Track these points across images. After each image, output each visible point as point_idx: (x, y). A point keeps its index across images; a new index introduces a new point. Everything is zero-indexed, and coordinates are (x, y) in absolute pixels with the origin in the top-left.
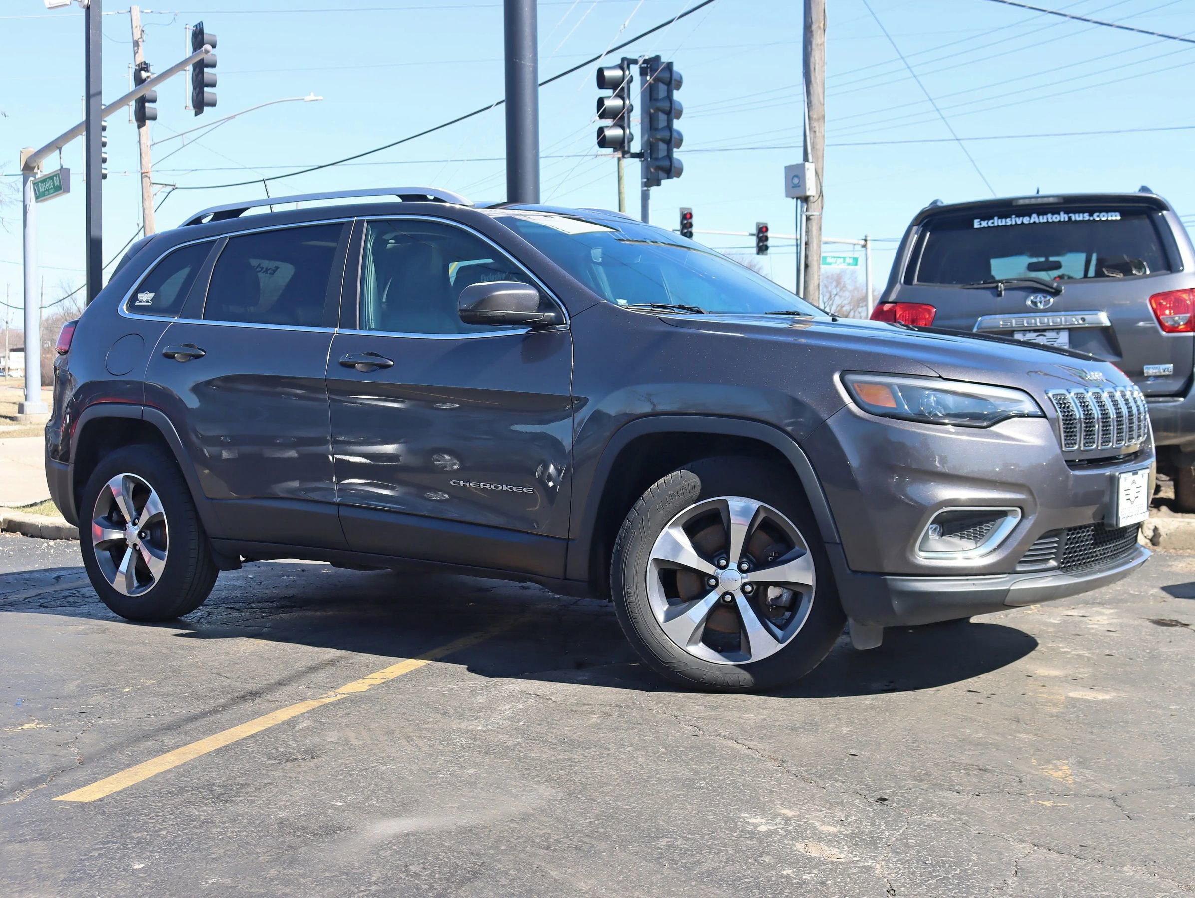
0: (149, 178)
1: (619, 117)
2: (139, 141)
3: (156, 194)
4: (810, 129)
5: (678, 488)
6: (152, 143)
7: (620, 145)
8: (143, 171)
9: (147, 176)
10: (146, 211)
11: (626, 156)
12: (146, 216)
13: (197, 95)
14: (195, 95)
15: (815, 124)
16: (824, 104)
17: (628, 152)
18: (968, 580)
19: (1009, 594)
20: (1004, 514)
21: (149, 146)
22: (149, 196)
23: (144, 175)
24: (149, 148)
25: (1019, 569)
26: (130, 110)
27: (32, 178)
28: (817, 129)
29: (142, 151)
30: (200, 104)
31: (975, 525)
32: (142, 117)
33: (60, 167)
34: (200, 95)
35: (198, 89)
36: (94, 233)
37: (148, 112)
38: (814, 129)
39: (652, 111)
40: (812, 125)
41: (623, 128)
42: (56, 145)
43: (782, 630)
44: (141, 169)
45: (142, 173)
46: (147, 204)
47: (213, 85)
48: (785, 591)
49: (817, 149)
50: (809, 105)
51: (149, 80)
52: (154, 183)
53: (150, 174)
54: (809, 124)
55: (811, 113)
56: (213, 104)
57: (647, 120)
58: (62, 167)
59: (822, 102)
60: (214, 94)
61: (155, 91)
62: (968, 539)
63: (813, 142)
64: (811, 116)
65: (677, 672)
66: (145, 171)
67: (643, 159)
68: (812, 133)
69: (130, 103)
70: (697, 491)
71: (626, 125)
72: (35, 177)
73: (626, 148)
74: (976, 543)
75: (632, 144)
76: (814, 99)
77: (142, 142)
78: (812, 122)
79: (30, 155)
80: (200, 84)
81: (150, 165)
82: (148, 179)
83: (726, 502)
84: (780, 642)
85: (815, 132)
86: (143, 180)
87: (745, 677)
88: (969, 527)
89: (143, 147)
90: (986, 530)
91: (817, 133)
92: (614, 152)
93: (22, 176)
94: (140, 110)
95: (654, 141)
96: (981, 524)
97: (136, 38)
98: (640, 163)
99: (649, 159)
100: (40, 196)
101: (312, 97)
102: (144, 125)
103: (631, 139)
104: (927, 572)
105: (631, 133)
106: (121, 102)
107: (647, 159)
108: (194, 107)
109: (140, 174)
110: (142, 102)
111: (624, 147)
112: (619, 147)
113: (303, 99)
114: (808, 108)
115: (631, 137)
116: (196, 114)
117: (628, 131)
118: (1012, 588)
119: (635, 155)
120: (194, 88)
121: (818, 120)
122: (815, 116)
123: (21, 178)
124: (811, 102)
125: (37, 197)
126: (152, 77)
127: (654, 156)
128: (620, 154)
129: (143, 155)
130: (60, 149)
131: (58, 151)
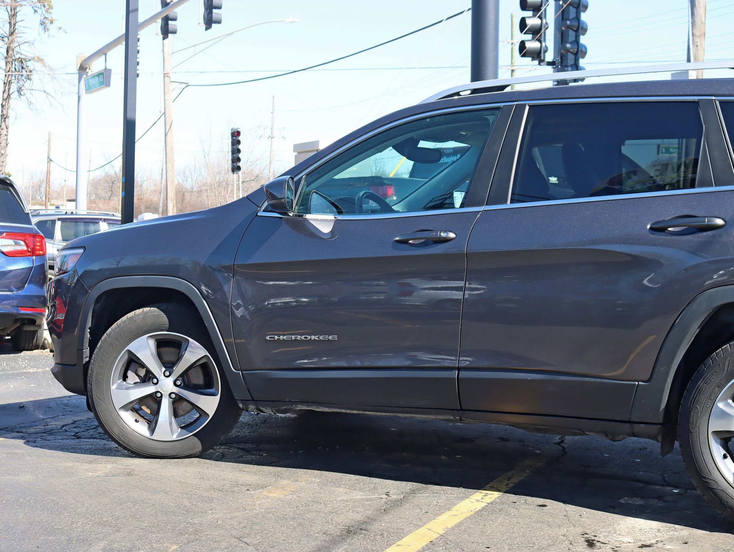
0: (170, 77)
1: (537, 32)
2: (163, 50)
3: (174, 89)
4: (693, 44)
6: (172, 52)
7: (537, 55)
8: (165, 72)
9: (168, 76)
10: (166, 102)
11: (541, 64)
12: (166, 106)
13: (208, 15)
14: (206, 14)
15: (697, 40)
16: (705, 24)
17: (543, 61)
21: (170, 54)
22: (169, 91)
23: (165, 75)
24: (170, 56)
26: (157, 25)
27: (84, 76)
28: (699, 44)
29: (165, 58)
30: (209, 21)
32: (166, 32)
33: (104, 68)
34: (210, 14)
35: (208, 10)
36: (129, 116)
37: (171, 27)
38: (696, 44)
39: (563, 28)
40: (695, 40)
41: (540, 42)
42: (103, 52)
44: (164, 70)
45: (164, 74)
46: (167, 97)
47: (219, 8)
49: (698, 60)
50: (693, 24)
51: (172, 3)
52: (173, 82)
53: (170, 75)
54: (693, 40)
55: (694, 31)
56: (219, 22)
57: (559, 36)
58: (106, 68)
59: (704, 23)
60: (220, 14)
61: (176, 12)
63: (696, 54)
64: (694, 33)
66: (167, 72)
67: (555, 67)
68: (695, 47)
69: (158, 21)
71: (542, 39)
72: (87, 76)
73: (542, 58)
75: (547, 54)
76: (697, 19)
77: (165, 51)
78: (695, 38)
79: (83, 59)
80: (210, 6)
81: (170, 68)
82: (168, 78)
85: (697, 46)
86: (165, 79)
89: (166, 54)
91: (699, 47)
92: (532, 60)
93: (78, 75)
94: (165, 26)
95: (564, 52)
98: (552, 69)
99: (560, 67)
100: (89, 89)
101: (291, 19)
102: (167, 37)
103: (546, 51)
105: (546, 46)
106: (151, 20)
107: (558, 67)
108: (206, 24)
109: (163, 74)
110: (166, 20)
111: (540, 57)
112: (536, 57)
113: (284, 21)
114: (692, 26)
115: (545, 49)
116: (207, 29)
117: (544, 44)
119: (549, 64)
120: (206, 10)
121: (700, 36)
122: (697, 33)
123: (77, 76)
124: (695, 22)
125: (86, 90)
127: (564, 64)
128: (536, 62)
129: (165, 60)
130: (106, 55)
131: (104, 56)
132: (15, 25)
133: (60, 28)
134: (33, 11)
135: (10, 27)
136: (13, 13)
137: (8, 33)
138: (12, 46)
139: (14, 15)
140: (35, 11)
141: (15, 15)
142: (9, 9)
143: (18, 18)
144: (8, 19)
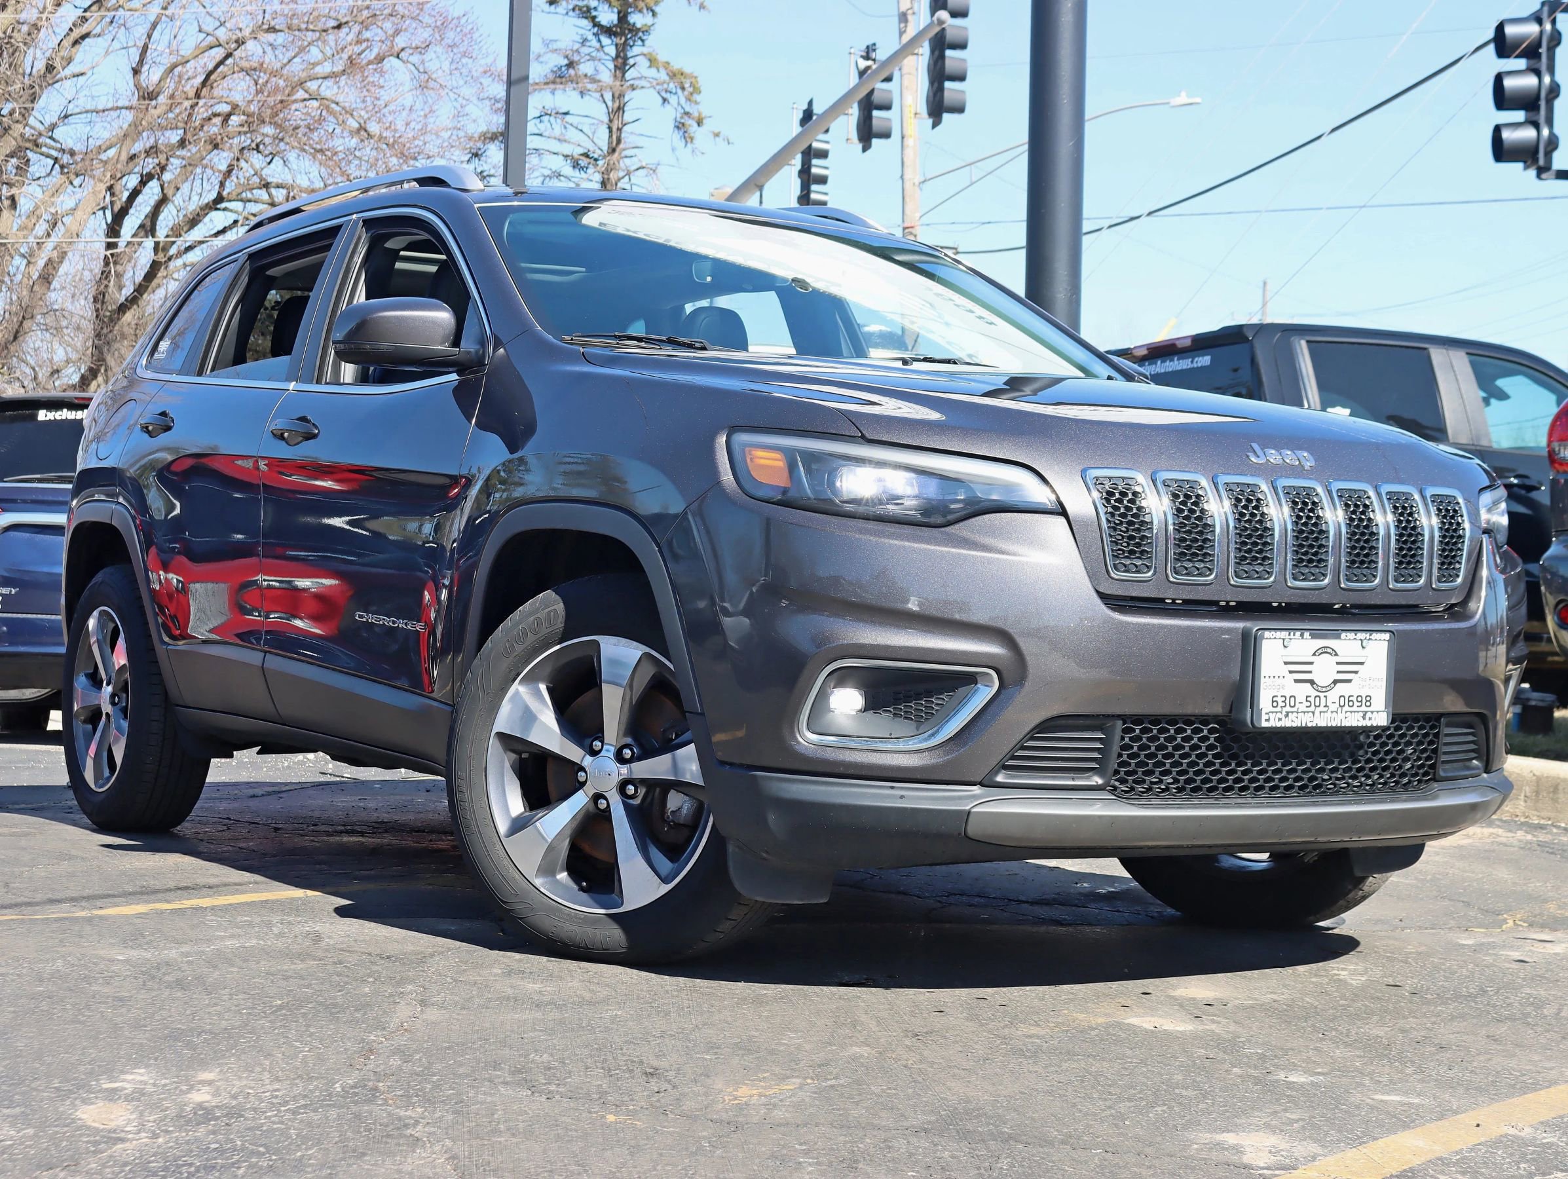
0: (916, 236)
1: (1531, 107)
2: (902, 177)
5: (532, 618)
6: (922, 179)
7: (1533, 157)
8: (906, 225)
9: (911, 233)
11: (1544, 176)
13: (935, 94)
14: (930, 93)
17: (1548, 169)
18: (892, 788)
19: (970, 819)
20: (971, 679)
21: (917, 183)
23: (907, 231)
24: (917, 189)
25: (1000, 778)
26: (848, 123)
29: (905, 192)
30: (938, 108)
31: (918, 696)
32: (867, 134)
34: (939, 94)
35: (936, 85)
37: (876, 123)
41: (1539, 127)
42: (756, 181)
43: (672, 861)
44: (903, 221)
45: (904, 229)
47: (961, 78)
48: (687, 798)
51: (869, 72)
53: (917, 230)
56: (959, 109)
60: (962, 92)
61: (891, 89)
62: (906, 718)
65: (520, 919)
66: (909, 225)
69: (852, 108)
70: (560, 624)
71: (1543, 121)
73: (1541, 162)
74: (917, 729)
77: (906, 177)
80: (939, 75)
81: (918, 215)
83: (597, 644)
84: (665, 880)
87: (615, 936)
88: (908, 699)
89: (908, 185)
90: (937, 704)
92: (1524, 168)
94: (865, 121)
96: (929, 694)
97: (903, 8)
101: (1183, 99)
102: (871, 145)
103: (1553, 147)
104: (820, 769)
105: (1551, 134)
106: (837, 108)
108: (931, 114)
109: (901, 229)
110: (868, 105)
111: (1540, 160)
112: (1530, 160)
113: (1168, 103)
115: (1552, 143)
116: (932, 126)
117: (1546, 132)
118: (974, 810)
120: (932, 83)
126: (874, 67)
128: (1532, 172)
129: (907, 199)
130: (761, 188)
131: (758, 194)
132: (619, 130)
133: (717, 135)
134: (660, 100)
135: (611, 136)
136: (617, 105)
137: (605, 148)
138: (613, 176)
139: (619, 108)
140: (665, 100)
141: (621, 109)
142: (608, 96)
143: (628, 117)
144: (606, 120)
